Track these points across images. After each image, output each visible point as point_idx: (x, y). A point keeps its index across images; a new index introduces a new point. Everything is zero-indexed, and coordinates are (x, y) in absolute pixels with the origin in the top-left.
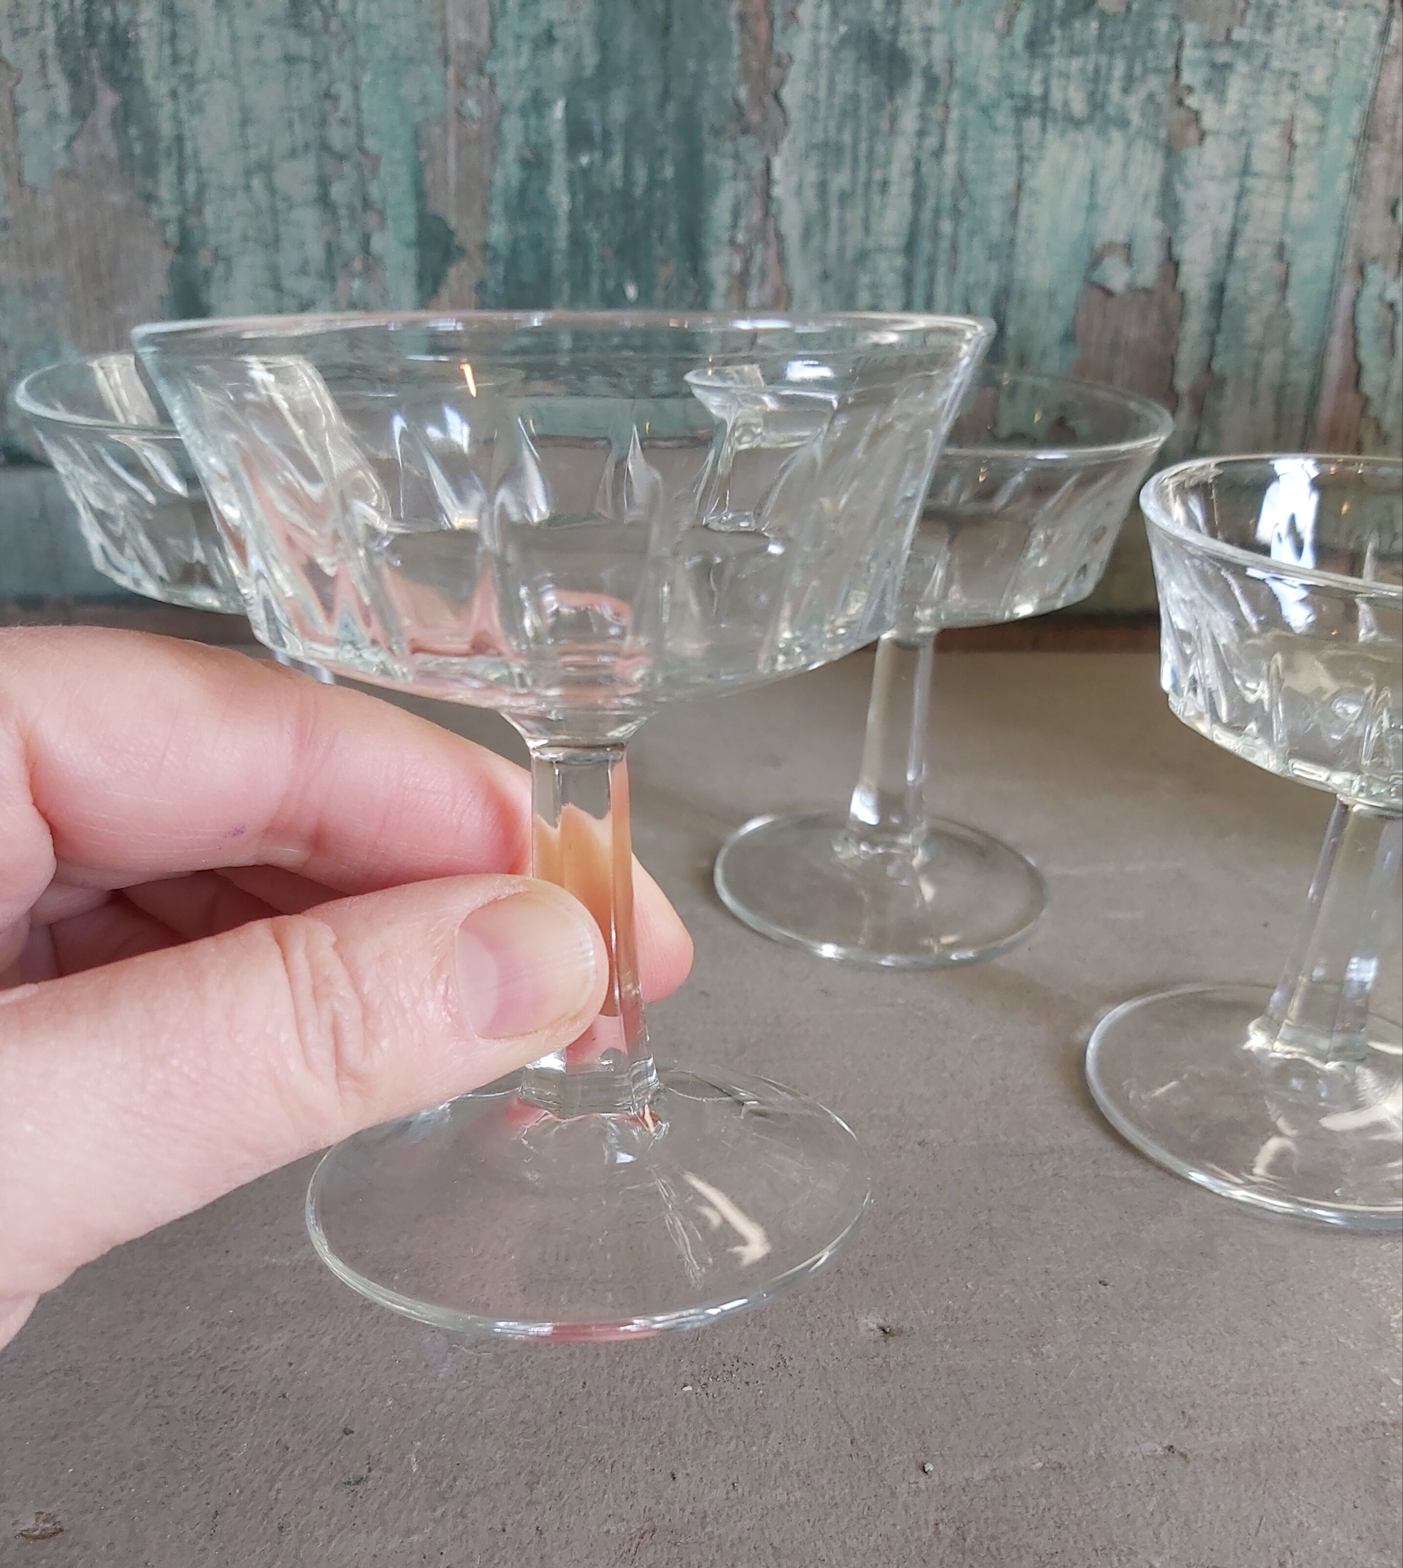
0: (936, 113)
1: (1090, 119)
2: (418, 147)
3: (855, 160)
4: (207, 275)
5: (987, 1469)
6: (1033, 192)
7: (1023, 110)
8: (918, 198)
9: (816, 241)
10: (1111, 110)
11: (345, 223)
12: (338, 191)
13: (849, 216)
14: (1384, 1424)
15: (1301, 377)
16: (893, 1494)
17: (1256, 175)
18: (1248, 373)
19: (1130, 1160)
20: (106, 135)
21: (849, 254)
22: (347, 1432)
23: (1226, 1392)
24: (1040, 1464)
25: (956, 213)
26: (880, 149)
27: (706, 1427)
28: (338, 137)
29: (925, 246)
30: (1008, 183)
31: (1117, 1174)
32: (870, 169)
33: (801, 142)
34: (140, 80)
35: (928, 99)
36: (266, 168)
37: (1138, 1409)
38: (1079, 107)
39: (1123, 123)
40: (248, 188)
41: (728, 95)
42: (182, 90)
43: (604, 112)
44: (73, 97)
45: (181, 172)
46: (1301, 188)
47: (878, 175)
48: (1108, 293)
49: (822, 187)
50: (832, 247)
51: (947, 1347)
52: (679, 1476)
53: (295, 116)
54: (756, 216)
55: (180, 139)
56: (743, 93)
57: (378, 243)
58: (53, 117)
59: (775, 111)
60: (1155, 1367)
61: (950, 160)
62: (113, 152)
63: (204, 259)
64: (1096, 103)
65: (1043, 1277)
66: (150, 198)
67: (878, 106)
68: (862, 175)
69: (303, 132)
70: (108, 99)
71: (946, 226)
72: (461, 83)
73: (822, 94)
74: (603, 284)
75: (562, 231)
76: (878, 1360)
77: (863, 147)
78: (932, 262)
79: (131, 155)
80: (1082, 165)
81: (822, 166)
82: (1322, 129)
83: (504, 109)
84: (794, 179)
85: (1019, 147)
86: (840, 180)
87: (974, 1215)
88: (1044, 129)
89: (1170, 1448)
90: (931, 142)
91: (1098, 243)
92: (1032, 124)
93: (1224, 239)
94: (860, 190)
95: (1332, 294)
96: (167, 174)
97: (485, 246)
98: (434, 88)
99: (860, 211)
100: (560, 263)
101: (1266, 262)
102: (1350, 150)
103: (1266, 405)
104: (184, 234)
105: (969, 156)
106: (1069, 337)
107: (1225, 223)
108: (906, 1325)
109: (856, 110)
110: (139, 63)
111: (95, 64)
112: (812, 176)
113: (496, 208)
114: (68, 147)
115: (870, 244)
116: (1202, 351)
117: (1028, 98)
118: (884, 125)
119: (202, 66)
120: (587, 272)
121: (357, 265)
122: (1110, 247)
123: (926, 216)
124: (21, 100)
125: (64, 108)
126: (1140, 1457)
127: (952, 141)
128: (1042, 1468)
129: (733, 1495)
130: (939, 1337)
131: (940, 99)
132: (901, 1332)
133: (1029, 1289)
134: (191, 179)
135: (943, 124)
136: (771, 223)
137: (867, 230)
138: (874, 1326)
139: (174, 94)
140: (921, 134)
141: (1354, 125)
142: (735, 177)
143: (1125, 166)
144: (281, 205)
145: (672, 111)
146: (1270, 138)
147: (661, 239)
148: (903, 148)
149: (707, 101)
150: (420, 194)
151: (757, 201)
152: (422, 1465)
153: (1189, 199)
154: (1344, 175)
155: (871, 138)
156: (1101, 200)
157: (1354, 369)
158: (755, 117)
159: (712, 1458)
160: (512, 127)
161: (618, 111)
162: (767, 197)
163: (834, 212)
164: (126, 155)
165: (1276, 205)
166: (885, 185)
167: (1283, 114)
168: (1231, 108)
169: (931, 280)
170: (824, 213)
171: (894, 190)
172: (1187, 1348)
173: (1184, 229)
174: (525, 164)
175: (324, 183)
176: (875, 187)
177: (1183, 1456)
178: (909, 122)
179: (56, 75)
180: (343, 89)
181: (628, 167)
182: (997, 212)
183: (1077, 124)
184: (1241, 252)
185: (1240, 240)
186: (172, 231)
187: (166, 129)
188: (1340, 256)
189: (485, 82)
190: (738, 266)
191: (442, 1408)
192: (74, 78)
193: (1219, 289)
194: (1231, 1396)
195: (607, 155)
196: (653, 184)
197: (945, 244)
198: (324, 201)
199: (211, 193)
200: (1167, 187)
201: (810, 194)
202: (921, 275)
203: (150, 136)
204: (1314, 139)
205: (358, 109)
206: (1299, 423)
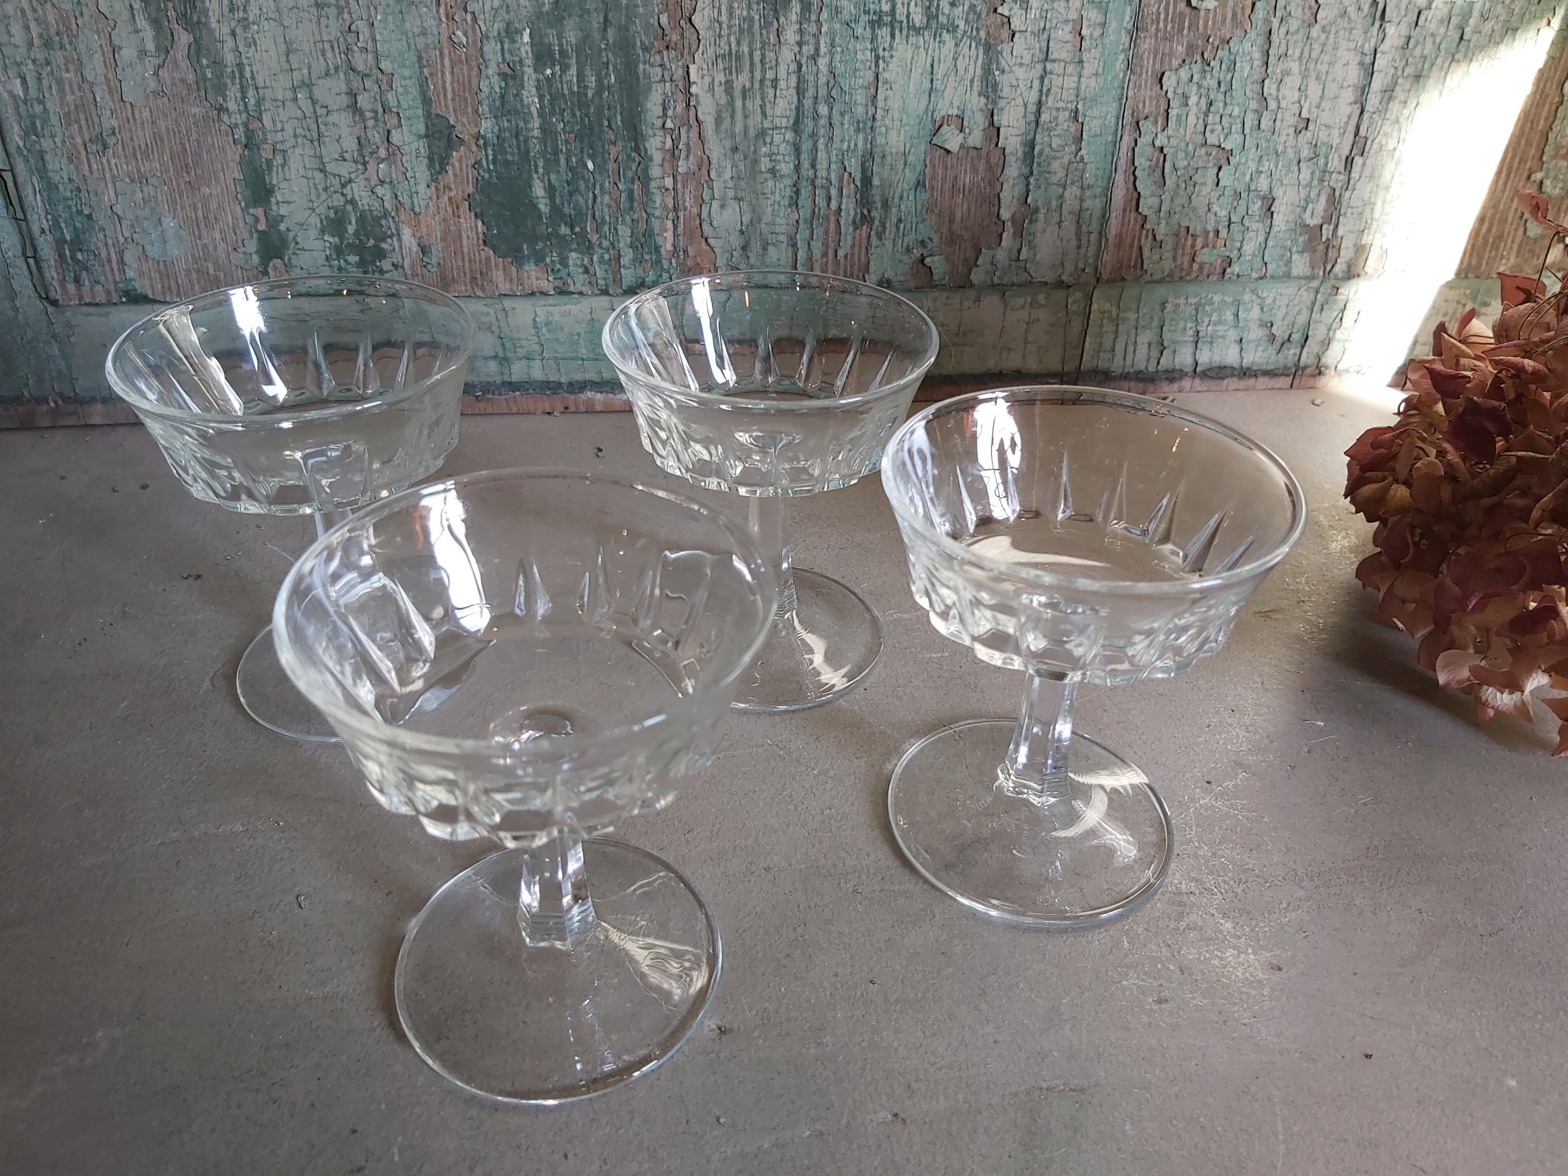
0: (812, 28)
1: (928, 26)
2: (421, 67)
3: (752, 64)
4: (269, 163)
5: (773, 1139)
6: (886, 82)
7: (876, 23)
8: (800, 91)
9: (726, 124)
10: (943, 19)
11: (370, 123)
12: (363, 101)
13: (749, 105)
14: (1041, 1089)
15: (1094, 204)
16: (709, 1162)
17: (1054, 61)
18: (1054, 204)
19: (907, 876)
20: (184, 64)
21: (752, 133)
22: (354, 1131)
23: (940, 1069)
24: (808, 1133)
25: (830, 100)
26: (770, 56)
27: (591, 1116)
28: (359, 62)
29: (808, 125)
30: (870, 75)
31: (896, 888)
32: (764, 71)
33: (710, 52)
34: (207, 25)
35: (804, 17)
36: (308, 85)
37: (880, 1085)
38: (918, 19)
39: (952, 28)
40: (295, 99)
41: (653, 21)
42: (238, 30)
43: (560, 37)
44: (156, 38)
45: (243, 90)
46: (1088, 69)
47: (770, 75)
48: (948, 152)
49: (729, 86)
50: (739, 128)
51: (760, 1041)
52: (569, 1155)
53: (327, 46)
54: (681, 107)
55: (240, 65)
56: (664, 19)
57: (396, 137)
58: (143, 53)
59: (689, 33)
60: (896, 1050)
61: (823, 62)
62: (191, 77)
63: (266, 153)
64: (931, 15)
65: (833, 979)
66: (221, 109)
67: (767, 25)
68: (758, 75)
69: (334, 59)
70: (184, 38)
71: (823, 110)
72: (451, 18)
73: (724, 18)
74: (568, 160)
75: (536, 123)
76: (713, 1055)
77: (757, 55)
78: (814, 135)
79: (205, 79)
80: (923, 60)
81: (728, 70)
82: (1104, 25)
83: (485, 37)
84: (707, 79)
85: (874, 50)
86: (742, 80)
87: (795, 929)
88: (893, 36)
89: (896, 1115)
90: (808, 49)
91: (938, 117)
92: (884, 32)
93: (1032, 108)
94: (757, 86)
95: (1116, 143)
96: (233, 92)
97: (478, 136)
98: (431, 23)
99: (758, 101)
100: (535, 147)
101: (1064, 122)
102: (1125, 39)
103: (1069, 225)
104: (250, 134)
105: (838, 57)
106: (919, 185)
107: (1033, 97)
108: (735, 1025)
109: (751, 27)
110: (206, 11)
111: (171, 13)
112: (720, 77)
113: (484, 108)
114: (156, 74)
115: (767, 124)
116: (1019, 190)
117: (880, 14)
118: (773, 38)
119: (253, 12)
120: (556, 152)
121: (383, 153)
122: (946, 120)
123: (808, 102)
124: (116, 41)
125: (151, 46)
126: (875, 1124)
127: (823, 49)
128: (809, 1136)
129: (604, 1168)
130: (756, 1034)
131: (813, 17)
132: (731, 1030)
133: (821, 990)
134: (251, 93)
135: (817, 36)
136: (692, 111)
137: (764, 114)
138: (714, 1027)
139: (233, 33)
140: (800, 44)
141: (1127, 21)
142: (663, 80)
143: (955, 59)
144: (321, 111)
145: (611, 34)
146: (1064, 33)
147: (609, 126)
148: (787, 55)
149: (638, 25)
150: (426, 101)
151: (680, 97)
152: (401, 1155)
153: (1004, 81)
154: (1122, 57)
155: (762, 48)
156: (937, 84)
157: (1135, 195)
158: (675, 37)
159: (593, 1140)
160: (491, 49)
161: (572, 37)
162: (688, 94)
163: (739, 103)
164: (201, 80)
165: (1071, 82)
166: (775, 82)
167: (1073, 15)
168: (1032, 15)
169: (815, 148)
170: (731, 103)
171: (782, 84)
172: (920, 1033)
173: (1002, 103)
174: (503, 76)
175: (353, 95)
176: (768, 83)
177: (904, 1120)
178: (791, 36)
179: (142, 22)
180: (361, 26)
181: (581, 76)
182: (860, 97)
183: (918, 31)
184: (1044, 117)
185: (1043, 108)
186: (240, 133)
187: (230, 59)
188: (1120, 117)
189: (469, 17)
190: (669, 144)
191: (418, 1110)
192: (156, 24)
193: (1031, 145)
194: (944, 1071)
195: (565, 68)
196: (601, 88)
197: (823, 122)
198: (354, 107)
199: (267, 104)
200: (987, 72)
201: (719, 90)
202: (806, 146)
203: (218, 64)
204: (1098, 32)
205: (374, 40)
206: (1094, 237)
